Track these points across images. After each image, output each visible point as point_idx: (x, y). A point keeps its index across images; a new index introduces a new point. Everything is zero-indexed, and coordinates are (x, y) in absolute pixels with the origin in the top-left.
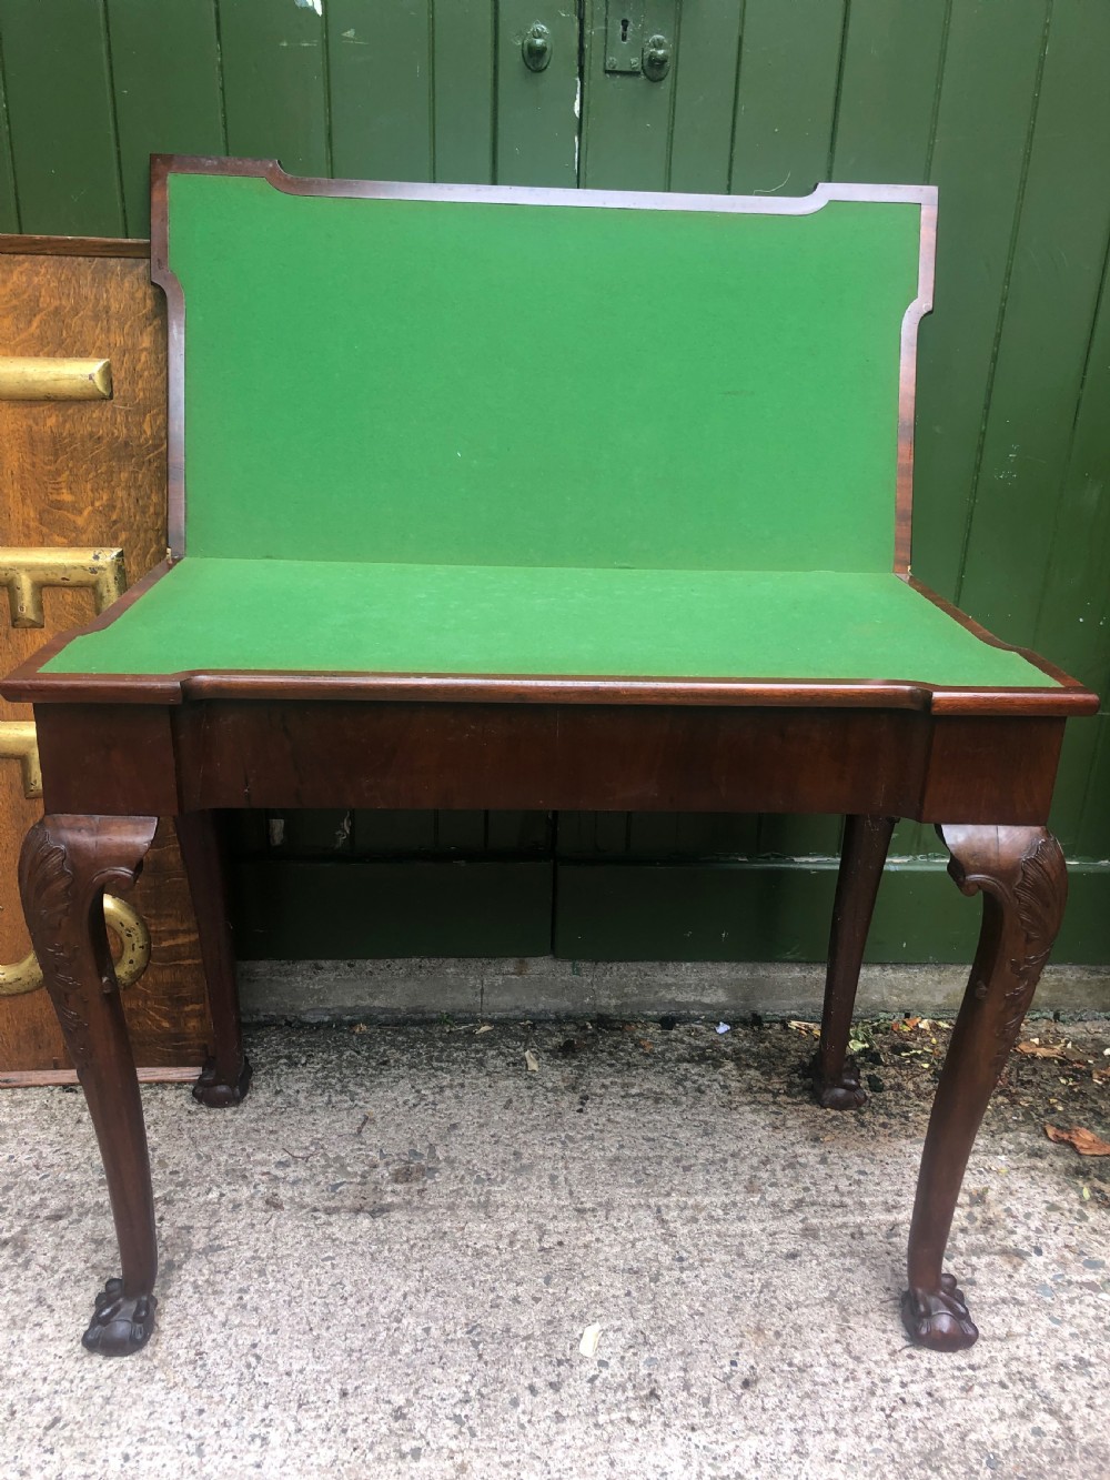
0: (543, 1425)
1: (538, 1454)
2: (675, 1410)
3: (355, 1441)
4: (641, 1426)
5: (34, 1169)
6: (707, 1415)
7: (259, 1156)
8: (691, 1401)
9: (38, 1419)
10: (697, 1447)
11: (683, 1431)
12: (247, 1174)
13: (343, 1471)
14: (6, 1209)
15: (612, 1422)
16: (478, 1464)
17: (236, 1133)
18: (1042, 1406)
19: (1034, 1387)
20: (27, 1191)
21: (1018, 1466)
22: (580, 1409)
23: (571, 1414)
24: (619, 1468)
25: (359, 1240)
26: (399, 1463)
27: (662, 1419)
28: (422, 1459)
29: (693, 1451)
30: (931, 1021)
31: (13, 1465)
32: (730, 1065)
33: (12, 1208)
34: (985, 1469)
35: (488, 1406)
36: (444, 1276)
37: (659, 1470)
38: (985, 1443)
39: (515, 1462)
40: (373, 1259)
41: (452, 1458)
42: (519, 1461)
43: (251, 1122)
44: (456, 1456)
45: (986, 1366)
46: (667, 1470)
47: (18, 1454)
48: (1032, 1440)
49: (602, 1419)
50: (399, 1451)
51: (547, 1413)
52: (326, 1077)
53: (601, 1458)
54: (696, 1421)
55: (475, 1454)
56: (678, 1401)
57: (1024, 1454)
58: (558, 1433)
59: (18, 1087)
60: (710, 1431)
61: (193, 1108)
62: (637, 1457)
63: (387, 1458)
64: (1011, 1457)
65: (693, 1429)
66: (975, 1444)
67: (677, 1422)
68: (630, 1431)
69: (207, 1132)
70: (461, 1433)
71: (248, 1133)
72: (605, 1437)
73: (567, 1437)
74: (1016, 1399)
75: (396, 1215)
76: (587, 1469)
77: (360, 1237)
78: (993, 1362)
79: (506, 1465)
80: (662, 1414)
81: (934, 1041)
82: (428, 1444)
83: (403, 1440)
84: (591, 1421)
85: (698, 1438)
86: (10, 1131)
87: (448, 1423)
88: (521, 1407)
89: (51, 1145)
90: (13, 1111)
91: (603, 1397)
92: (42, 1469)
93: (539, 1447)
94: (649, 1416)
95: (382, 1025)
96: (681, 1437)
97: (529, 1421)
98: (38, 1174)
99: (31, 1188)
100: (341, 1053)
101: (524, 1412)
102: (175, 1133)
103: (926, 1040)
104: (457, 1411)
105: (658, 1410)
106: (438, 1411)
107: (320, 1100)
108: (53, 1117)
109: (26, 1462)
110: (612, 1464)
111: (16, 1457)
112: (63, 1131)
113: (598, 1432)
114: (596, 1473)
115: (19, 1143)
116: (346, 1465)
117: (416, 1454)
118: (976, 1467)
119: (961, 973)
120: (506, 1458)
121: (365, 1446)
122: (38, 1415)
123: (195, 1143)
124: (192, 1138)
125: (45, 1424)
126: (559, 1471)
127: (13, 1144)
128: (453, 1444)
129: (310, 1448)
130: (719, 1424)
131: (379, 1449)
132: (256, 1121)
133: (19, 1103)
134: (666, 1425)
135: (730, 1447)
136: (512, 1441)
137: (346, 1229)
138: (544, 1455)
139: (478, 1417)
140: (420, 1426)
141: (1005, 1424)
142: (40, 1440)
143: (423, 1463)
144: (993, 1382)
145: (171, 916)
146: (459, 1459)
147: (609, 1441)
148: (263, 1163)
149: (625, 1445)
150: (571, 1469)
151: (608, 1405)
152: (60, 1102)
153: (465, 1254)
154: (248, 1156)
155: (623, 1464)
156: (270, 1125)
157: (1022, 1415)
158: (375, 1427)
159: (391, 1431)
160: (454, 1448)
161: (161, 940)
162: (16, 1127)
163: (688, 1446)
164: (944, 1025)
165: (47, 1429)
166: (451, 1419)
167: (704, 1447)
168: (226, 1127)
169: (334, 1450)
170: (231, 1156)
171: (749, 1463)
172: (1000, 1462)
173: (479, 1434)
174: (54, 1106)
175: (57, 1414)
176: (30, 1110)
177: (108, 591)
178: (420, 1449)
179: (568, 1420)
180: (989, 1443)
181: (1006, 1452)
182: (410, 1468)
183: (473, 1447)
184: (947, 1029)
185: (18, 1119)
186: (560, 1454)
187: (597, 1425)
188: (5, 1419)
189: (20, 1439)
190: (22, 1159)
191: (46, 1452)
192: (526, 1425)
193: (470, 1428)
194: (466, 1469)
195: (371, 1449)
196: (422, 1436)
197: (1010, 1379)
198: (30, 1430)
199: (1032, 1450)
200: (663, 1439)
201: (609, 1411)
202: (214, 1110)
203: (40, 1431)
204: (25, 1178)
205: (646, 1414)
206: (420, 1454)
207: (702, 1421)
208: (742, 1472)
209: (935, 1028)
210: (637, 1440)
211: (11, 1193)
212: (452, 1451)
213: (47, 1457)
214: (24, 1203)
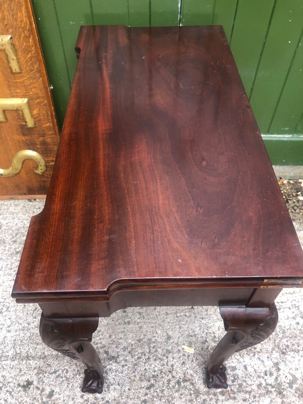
0: (163, 316)
1: (161, 324)
2: (198, 312)
3: (113, 318)
4: (188, 317)
5: (23, 228)
6: (207, 314)
8: (203, 310)
9: (31, 308)
10: (203, 324)
11: (200, 319)
13: (110, 327)
14: (17, 241)
15: (181, 316)
16: (145, 326)
18: (300, 315)
19: (298, 309)
20: (22, 235)
21: (290, 334)
22: (173, 311)
23: (170, 313)
24: (182, 329)
26: (124, 325)
27: (194, 315)
28: (130, 324)
29: (202, 325)
30: (288, 180)
31: (26, 321)
33: (19, 241)
34: (281, 334)
35: (148, 310)
37: (193, 330)
38: (282, 326)
39: (155, 327)
41: (138, 324)
42: (156, 326)
44: (139, 324)
45: (285, 302)
46: (195, 330)
47: (27, 318)
48: (295, 326)
49: (178, 315)
50: (124, 322)
51: (164, 312)
53: (177, 326)
54: (204, 316)
55: (144, 323)
56: (199, 310)
57: (292, 330)
58: (166, 318)
59: (16, 199)
60: (207, 320)
62: (187, 326)
63: (121, 324)
64: (289, 331)
65: (203, 319)
66: (279, 326)
67: (198, 317)
68: (186, 319)
70: (141, 317)
72: (179, 320)
73: (169, 320)
74: (293, 313)
76: (174, 329)
78: (288, 301)
79: (152, 327)
80: (194, 314)
81: (288, 188)
82: (132, 320)
83: (125, 319)
84: (175, 315)
85: (204, 321)
86: (15, 215)
87: (137, 314)
88: (156, 311)
89: (27, 220)
90: (15, 208)
91: (179, 308)
92: (34, 323)
93: (161, 322)
94: (191, 314)
96: (199, 321)
97: (159, 314)
98: (24, 230)
99: (23, 234)
101: (157, 312)
103: (285, 187)
104: (140, 311)
105: (193, 313)
106: (134, 310)
108: (26, 210)
109: (30, 321)
110: (180, 328)
111: (27, 319)
112: (29, 215)
113: (177, 319)
114: (176, 330)
115: (18, 219)
116: (111, 325)
117: (129, 323)
118: (278, 333)
119: (301, 168)
120: (152, 325)
121: (115, 320)
122: (31, 307)
125: (33, 310)
126: (166, 329)
127: (16, 220)
128: (138, 321)
129: (101, 320)
130: (210, 317)
131: (119, 321)
133: (16, 205)
134: (195, 317)
135: (212, 324)
136: (154, 320)
138: (162, 324)
139: (145, 313)
140: (130, 315)
141: (288, 320)
142: (32, 314)
143: (131, 326)
144: (287, 307)
145: (51, 156)
146: (140, 325)
147: (180, 321)
149: (184, 323)
150: (169, 329)
151: (180, 311)
152: (28, 205)
155: (183, 328)
157: (294, 318)
158: (118, 314)
159: (122, 316)
160: (139, 321)
161: (49, 163)
162: (17, 214)
163: (201, 324)
164: (292, 182)
165: (34, 311)
166: (138, 313)
167: (205, 324)
169: (107, 321)
171: (217, 329)
172: (285, 332)
173: (145, 317)
174: (27, 206)
175: (36, 307)
176: (20, 208)
177: (9, 53)
178: (130, 321)
179: (169, 315)
180: (283, 326)
181: (287, 329)
182: (127, 327)
183: (144, 321)
184: (293, 183)
185: (17, 211)
186: (166, 325)
187: (177, 316)
188: (23, 308)
189: (27, 314)
190: (19, 224)
191: (34, 318)
192: (158, 315)
193: (143, 316)
194: (142, 327)
195: (117, 321)
196: (130, 318)
197: (292, 306)
198: (30, 311)
199: (295, 329)
200: (194, 321)
201: (180, 312)
203: (32, 312)
204: (21, 231)
205: (190, 314)
206: (130, 323)
207: (205, 316)
208: (214, 331)
209: (289, 183)
210: (187, 321)
211: (18, 236)
212: (138, 323)
213: (35, 319)
214: (21, 239)
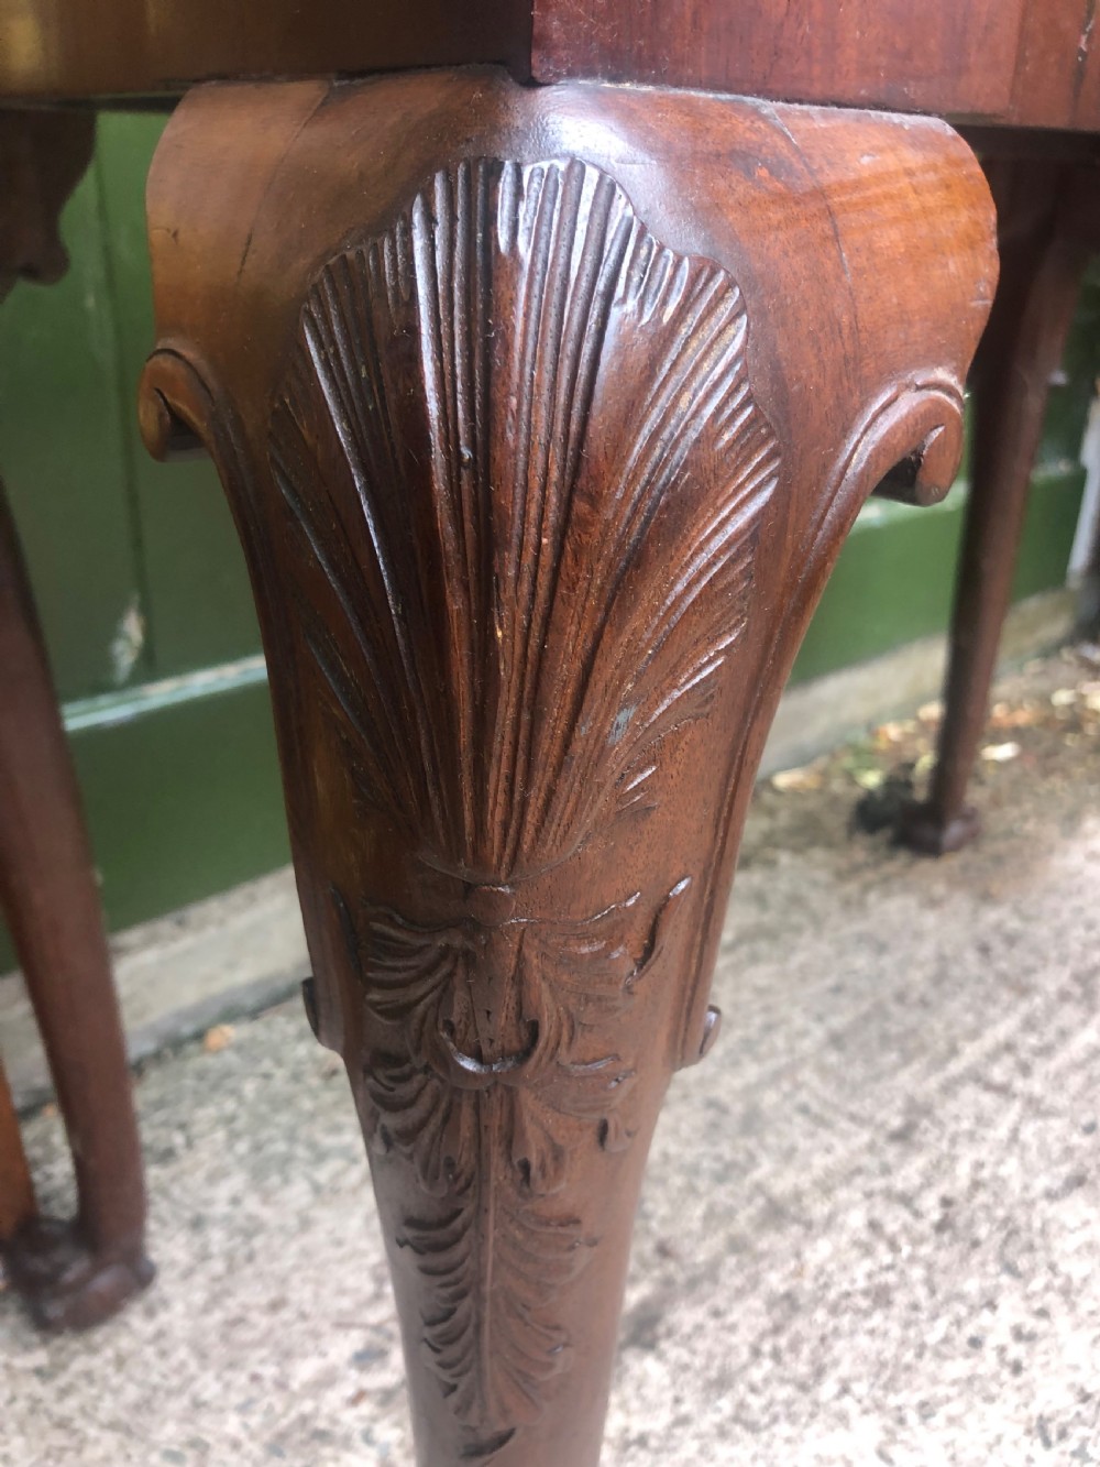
7: (305, 1370)
12: (322, 1424)
17: (202, 1355)
25: (685, 1408)
32: (785, 858)
36: (889, 1374)
40: (753, 1427)
43: (206, 1310)
52: (257, 1148)
61: (40, 1358)
69: (132, 1393)
71: (225, 1338)
75: (686, 1316)
77: (677, 1401)
95: (255, 1014)
100: (235, 1093)
102: (58, 1439)
107: (298, 1193)
123: (128, 1431)
124: (113, 1426)
132: (215, 1300)
137: (635, 1404)
148: (327, 1380)
153: (867, 1314)
154: (281, 1385)
156: (250, 1294)
168: (163, 1354)
170: (244, 1409)
202: (98, 1336)
